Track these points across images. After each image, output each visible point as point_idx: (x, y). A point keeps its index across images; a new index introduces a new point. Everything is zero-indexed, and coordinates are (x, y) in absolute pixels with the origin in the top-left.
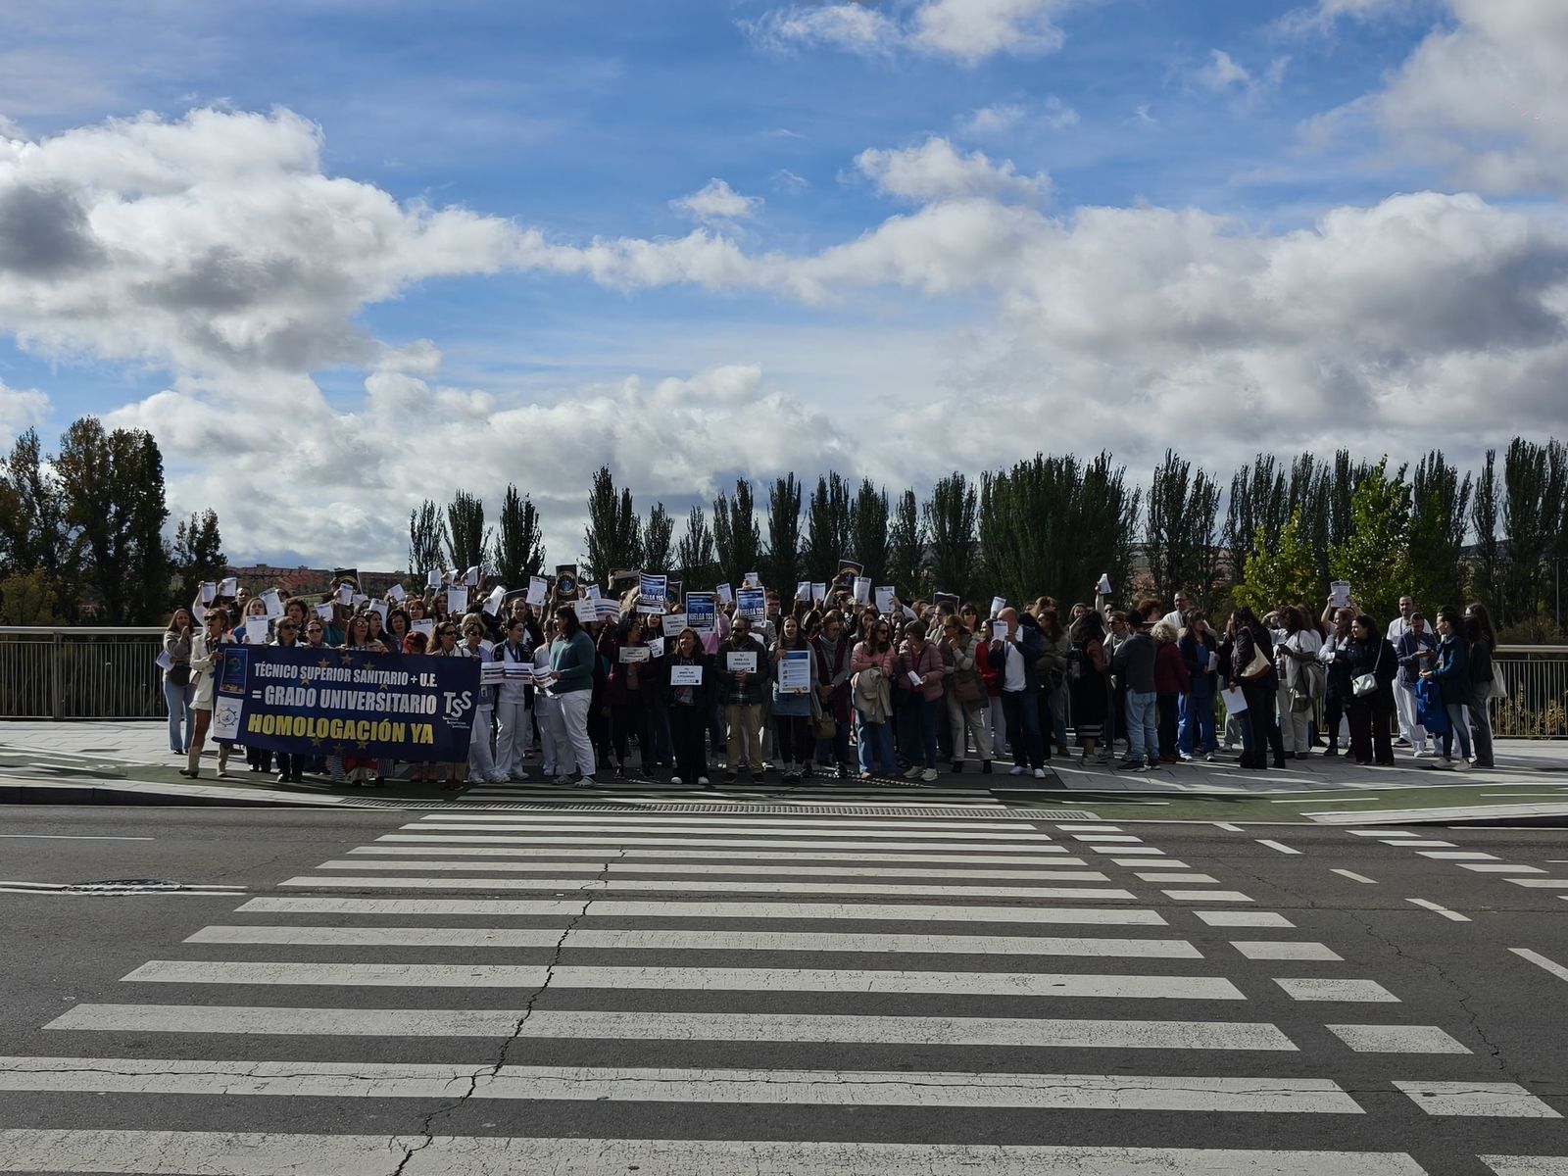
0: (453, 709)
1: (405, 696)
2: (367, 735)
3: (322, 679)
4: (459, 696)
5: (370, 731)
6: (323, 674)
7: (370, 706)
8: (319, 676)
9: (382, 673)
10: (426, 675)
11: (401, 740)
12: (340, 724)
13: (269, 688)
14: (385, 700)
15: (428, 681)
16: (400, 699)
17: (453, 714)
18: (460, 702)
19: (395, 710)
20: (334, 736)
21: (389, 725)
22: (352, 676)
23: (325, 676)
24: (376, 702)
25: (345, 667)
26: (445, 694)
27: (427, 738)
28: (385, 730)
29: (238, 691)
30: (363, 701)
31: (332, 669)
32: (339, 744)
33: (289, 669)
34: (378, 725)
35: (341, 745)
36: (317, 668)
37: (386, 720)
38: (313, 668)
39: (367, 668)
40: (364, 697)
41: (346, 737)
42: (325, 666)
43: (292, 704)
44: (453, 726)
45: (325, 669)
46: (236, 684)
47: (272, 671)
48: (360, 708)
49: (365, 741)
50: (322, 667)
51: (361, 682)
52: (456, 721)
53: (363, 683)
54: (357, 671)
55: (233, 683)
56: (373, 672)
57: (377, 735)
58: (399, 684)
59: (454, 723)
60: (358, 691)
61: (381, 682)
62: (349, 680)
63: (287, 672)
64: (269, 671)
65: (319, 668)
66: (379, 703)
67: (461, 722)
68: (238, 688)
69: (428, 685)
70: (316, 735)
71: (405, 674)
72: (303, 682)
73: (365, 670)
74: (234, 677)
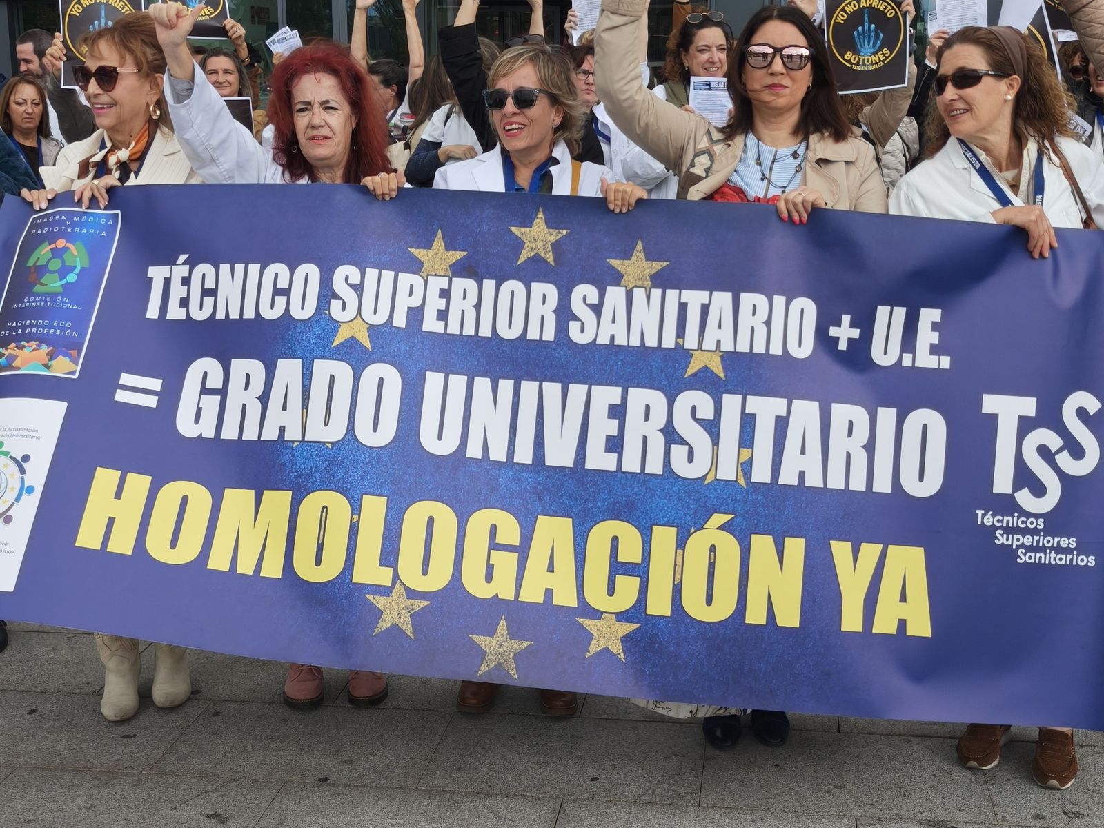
0: (1024, 477)
1: (806, 412)
2: (628, 587)
3: (431, 324)
4: (1049, 417)
5: (641, 570)
6: (435, 304)
7: (643, 453)
8: (416, 314)
9: (694, 299)
10: (900, 313)
11: (789, 617)
12: (509, 531)
14: (712, 427)
16: (782, 424)
17: (1024, 498)
18: (1053, 440)
19: (761, 474)
20: (476, 585)
21: (729, 546)
22: (564, 314)
23: (443, 315)
24: (671, 435)
25: (533, 272)
26: (991, 403)
27: (903, 611)
28: (712, 566)
29: (47, 367)
30: (612, 427)
31: (470, 284)
32: (502, 627)
33: (283, 283)
34: (681, 544)
35: (512, 635)
36: (406, 279)
37: (719, 519)
38: (388, 275)
39: (629, 280)
40: (618, 412)
41: (532, 594)
42: (444, 268)
43: (293, 435)
44: (1025, 554)
45: (443, 283)
46: (42, 340)
47: (213, 293)
48: (599, 459)
49: (622, 616)
50: (428, 275)
51: (604, 340)
52: (1035, 532)
53: (612, 347)
54: (584, 292)
55: (29, 337)
56: (656, 293)
57: (677, 590)
58: (776, 350)
59: (1028, 540)
60: (590, 381)
61: (690, 342)
62: (549, 335)
63: (277, 292)
64: (205, 293)
65: (417, 280)
66: (683, 442)
67: (1057, 539)
68: (52, 356)
69: (907, 360)
70: (396, 577)
71: (806, 306)
72: (342, 337)
73: (617, 283)
74: (43, 313)
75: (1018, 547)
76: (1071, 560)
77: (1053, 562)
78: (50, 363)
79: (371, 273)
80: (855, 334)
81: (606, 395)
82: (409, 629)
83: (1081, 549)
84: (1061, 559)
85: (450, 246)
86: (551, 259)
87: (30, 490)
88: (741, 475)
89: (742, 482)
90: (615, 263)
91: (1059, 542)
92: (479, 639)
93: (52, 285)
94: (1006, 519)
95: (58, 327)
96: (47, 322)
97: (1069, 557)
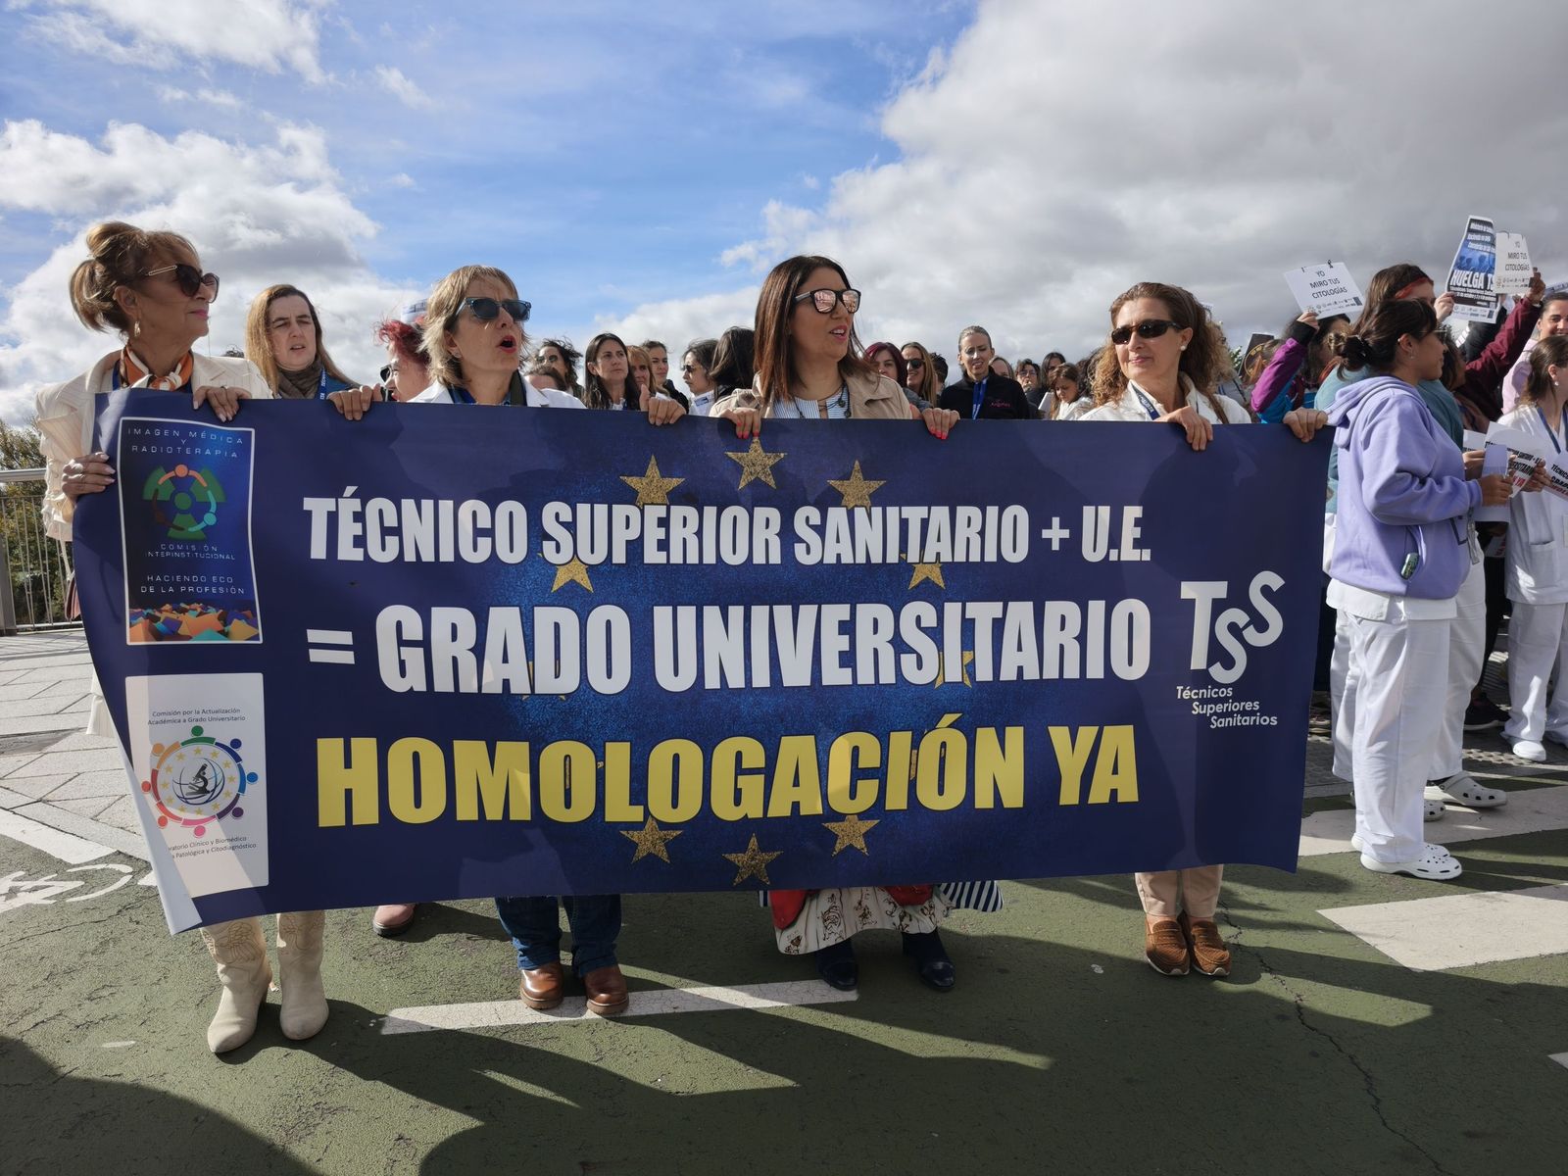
0: (1215, 652)
1: (1021, 612)
2: (868, 790)
3: (652, 556)
4: (1238, 598)
5: (880, 774)
6: (654, 534)
7: (876, 665)
8: (635, 547)
9: (915, 514)
10: (1105, 512)
11: (1014, 798)
12: (754, 753)
13: (394, 618)
14: (936, 634)
15: (1115, 541)
16: (998, 625)
17: (1218, 672)
18: (1242, 619)
19: (984, 674)
20: (725, 810)
21: (957, 741)
22: (788, 536)
23: (664, 545)
24: (899, 645)
25: (756, 497)
26: (1188, 590)
27: (1114, 782)
28: (942, 760)
29: (226, 634)
30: (843, 643)
31: (691, 512)
32: (753, 842)
33: (484, 522)
34: (915, 745)
35: (763, 848)
36: (620, 511)
37: (949, 719)
38: (601, 509)
39: (849, 499)
40: (847, 628)
41: (780, 808)
42: (660, 496)
43: (519, 687)
44: (1216, 721)
45: (661, 511)
46: (208, 602)
47: (397, 531)
48: (835, 675)
49: (863, 816)
50: (644, 504)
51: (830, 559)
52: (1224, 700)
53: (837, 566)
54: (806, 515)
55: (191, 599)
56: (877, 511)
57: (912, 785)
58: (991, 557)
59: (1219, 708)
60: (819, 600)
61: (913, 556)
62: (776, 558)
63: (479, 532)
64: (386, 531)
65: (632, 511)
66: (912, 651)
67: (1242, 704)
68: (225, 620)
69: (1113, 555)
70: (647, 813)
71: (1018, 513)
72: (561, 579)
73: (838, 504)
74: (190, 566)
75: (1211, 715)
76: (1255, 721)
77: (1239, 724)
78: (226, 629)
79: (583, 509)
80: (1066, 534)
81: (836, 614)
82: (665, 856)
83: (1263, 712)
84: (1245, 721)
85: (666, 473)
86: (772, 482)
87: (253, 777)
88: (966, 676)
89: (968, 682)
90: (834, 483)
91: (1244, 706)
92: (732, 857)
93: (190, 529)
94: (1201, 691)
95: (218, 585)
96: (204, 579)
97: (1253, 718)
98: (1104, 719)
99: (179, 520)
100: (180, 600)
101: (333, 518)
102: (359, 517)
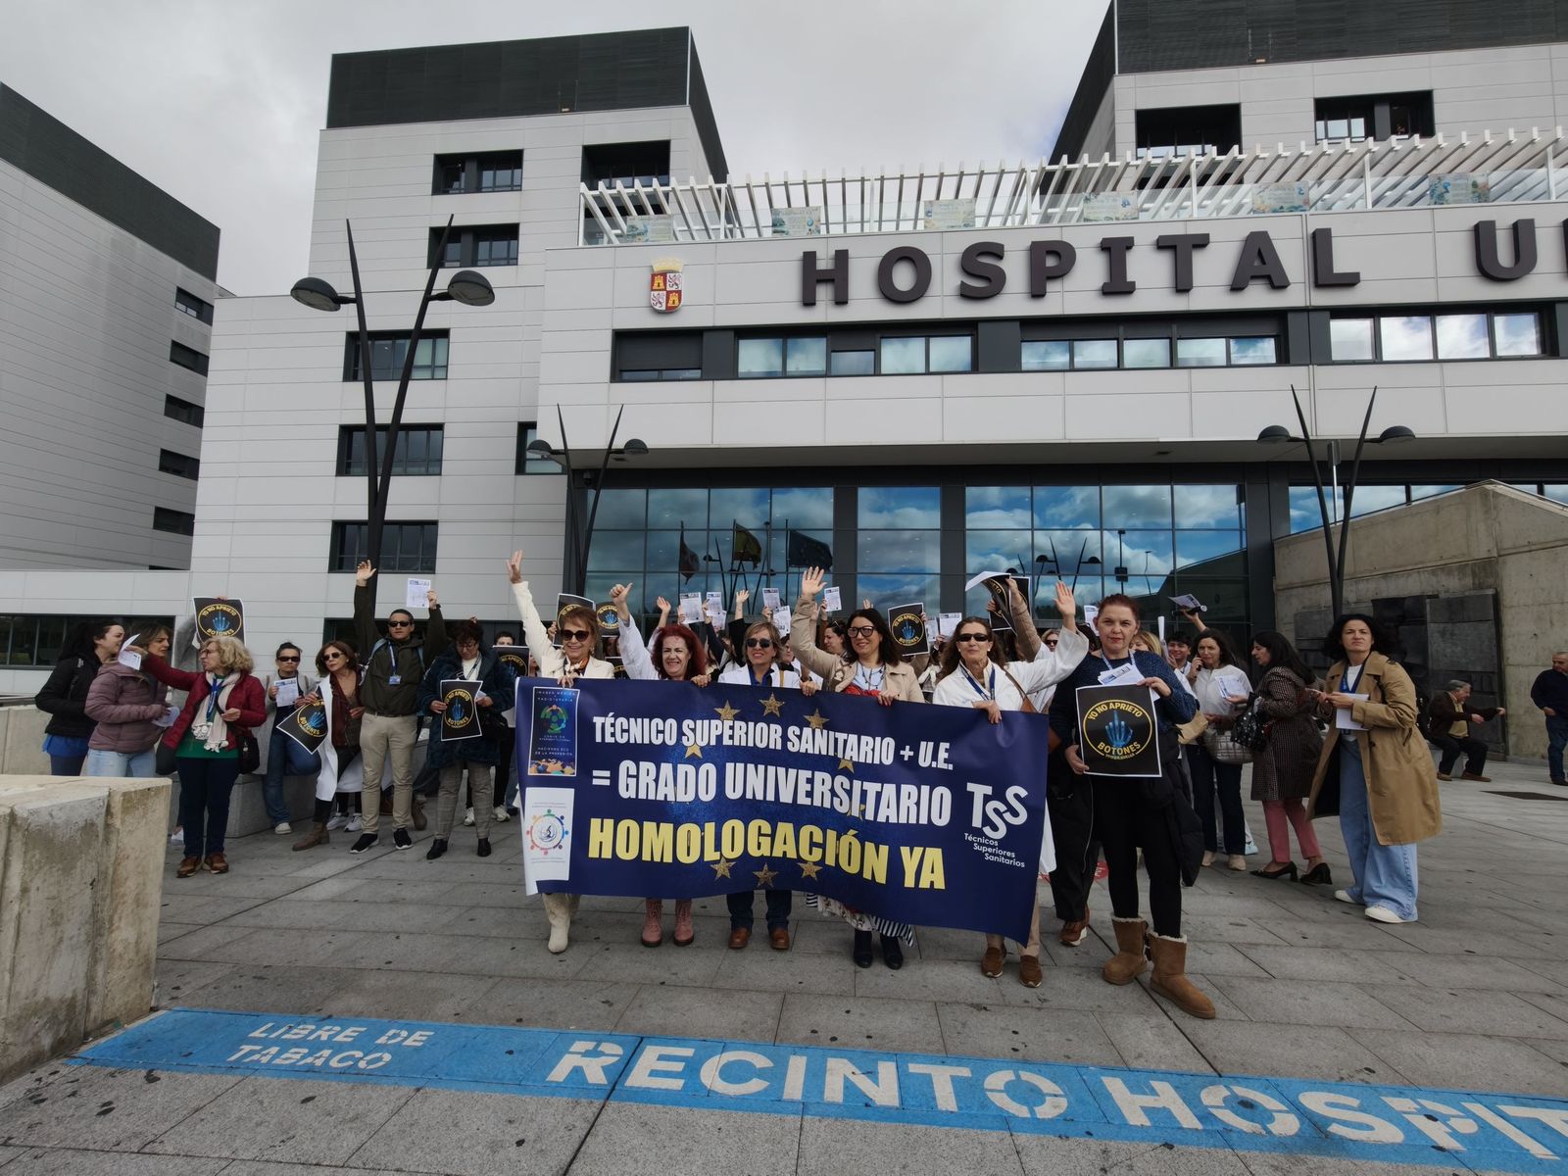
0: (986, 821)
1: (890, 789)
2: (817, 853)
3: (727, 743)
4: (999, 796)
5: (823, 846)
6: (728, 733)
7: (822, 799)
8: (720, 738)
9: (841, 736)
10: (931, 745)
11: (881, 878)
13: (627, 766)
14: (849, 793)
15: (935, 757)
16: (879, 795)
17: (987, 830)
18: (1002, 807)
19: (870, 816)
20: (755, 852)
21: (857, 843)
22: (785, 738)
23: (732, 738)
24: (832, 793)
25: (773, 720)
26: (971, 787)
27: (932, 877)
28: (850, 850)
29: (563, 772)
30: (808, 787)
31: (744, 724)
32: (766, 867)
33: (661, 728)
34: (839, 838)
35: (770, 870)
36: (714, 722)
37: (852, 832)
38: (706, 722)
39: (813, 725)
40: (810, 781)
41: (778, 853)
42: (731, 716)
43: (671, 798)
44: (989, 857)
45: (731, 723)
46: (558, 758)
47: (628, 731)
48: (803, 800)
49: (815, 863)
50: (724, 720)
51: (803, 750)
52: (993, 847)
53: (806, 754)
54: (793, 730)
55: (552, 757)
56: (825, 732)
57: (837, 857)
58: (877, 761)
59: (990, 850)
60: (798, 768)
61: (840, 755)
62: (779, 747)
63: (658, 732)
64: (623, 731)
65: (719, 723)
66: (838, 797)
67: (1005, 852)
68: (563, 766)
69: (934, 765)
70: (720, 855)
71: (890, 741)
72: (689, 753)
73: (808, 726)
74: (555, 744)
75: (986, 853)
76: (1012, 862)
77: (1002, 862)
78: (563, 769)
79: (699, 722)
80: (912, 753)
81: (805, 774)
82: (728, 875)
83: (1018, 859)
84: (1008, 861)
85: (733, 707)
86: (778, 714)
88: (861, 815)
89: (861, 818)
90: (807, 717)
92: (757, 873)
94: (979, 839)
95: (563, 751)
96: (558, 749)
98: (926, 843)
99: (553, 726)
100: (548, 757)
101: (603, 725)
102: (613, 725)
